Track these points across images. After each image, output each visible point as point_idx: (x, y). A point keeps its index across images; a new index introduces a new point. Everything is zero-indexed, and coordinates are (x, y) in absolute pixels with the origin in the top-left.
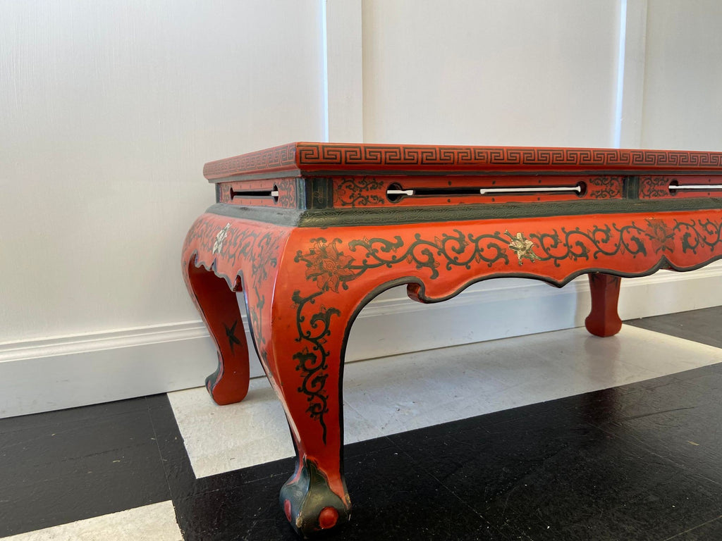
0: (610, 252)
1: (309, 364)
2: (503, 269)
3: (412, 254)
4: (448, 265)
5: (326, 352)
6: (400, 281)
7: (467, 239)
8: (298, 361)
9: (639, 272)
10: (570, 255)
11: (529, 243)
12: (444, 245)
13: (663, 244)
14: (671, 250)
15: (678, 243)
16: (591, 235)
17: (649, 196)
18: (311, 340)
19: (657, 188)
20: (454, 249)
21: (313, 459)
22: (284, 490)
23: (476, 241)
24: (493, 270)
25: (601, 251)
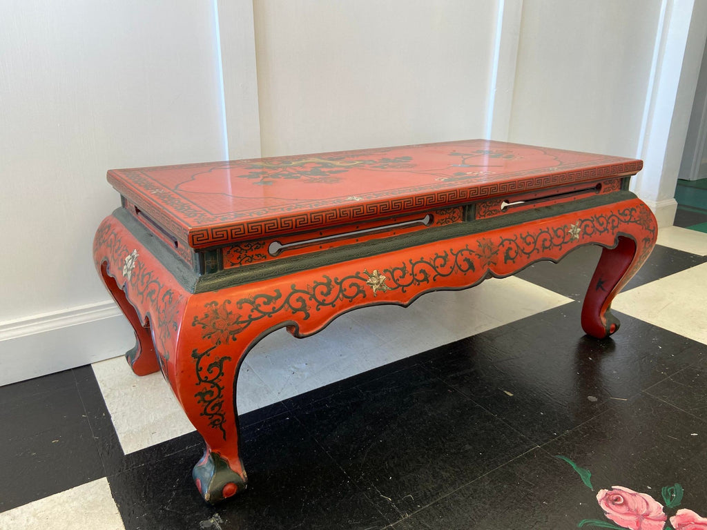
0: (446, 274)
1: (208, 398)
2: (362, 301)
3: (288, 303)
4: (318, 306)
5: (221, 387)
6: (279, 326)
7: (333, 283)
8: (199, 398)
9: (469, 285)
10: (415, 281)
11: (383, 278)
12: (314, 291)
13: (489, 260)
14: (495, 264)
15: (501, 257)
16: (432, 263)
17: (484, 216)
18: (209, 382)
19: (491, 209)
20: (322, 293)
21: (216, 451)
22: (196, 469)
23: (341, 283)
24: (353, 304)
25: (440, 274)
